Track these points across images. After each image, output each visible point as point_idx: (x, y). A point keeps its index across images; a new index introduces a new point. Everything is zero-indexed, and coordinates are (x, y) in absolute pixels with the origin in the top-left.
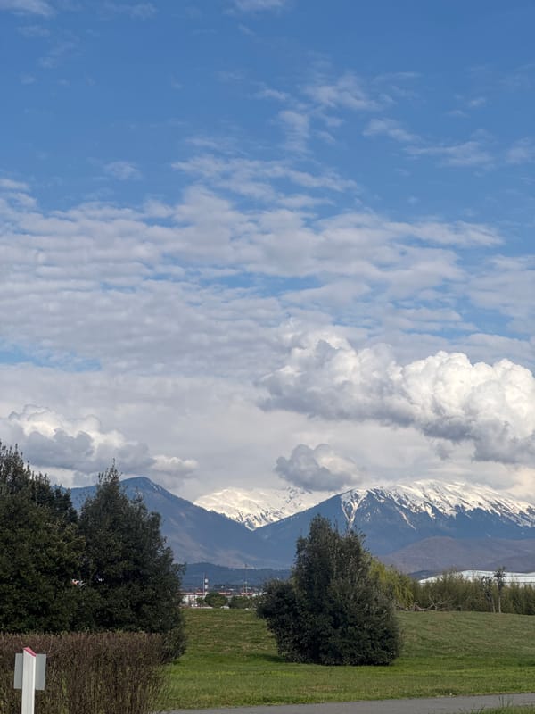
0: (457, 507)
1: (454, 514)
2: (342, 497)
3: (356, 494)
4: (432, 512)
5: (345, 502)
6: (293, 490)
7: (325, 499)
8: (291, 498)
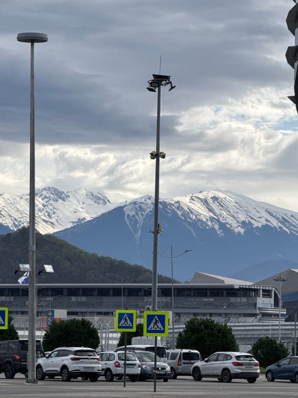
0: (244, 223)
1: (242, 231)
2: (125, 209)
3: (140, 207)
4: (220, 229)
5: (128, 215)
6: (46, 197)
7: (99, 214)
8: (44, 206)
